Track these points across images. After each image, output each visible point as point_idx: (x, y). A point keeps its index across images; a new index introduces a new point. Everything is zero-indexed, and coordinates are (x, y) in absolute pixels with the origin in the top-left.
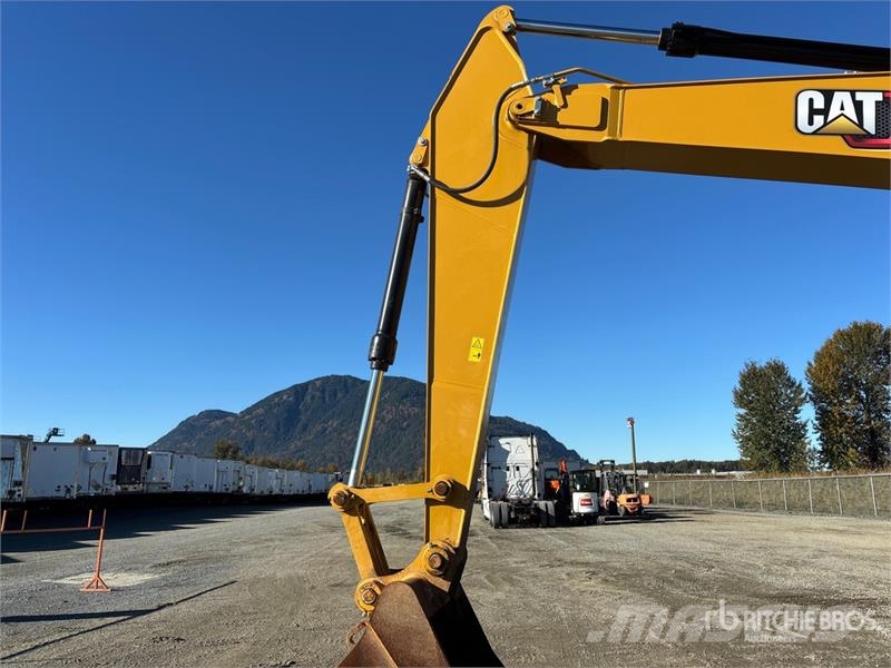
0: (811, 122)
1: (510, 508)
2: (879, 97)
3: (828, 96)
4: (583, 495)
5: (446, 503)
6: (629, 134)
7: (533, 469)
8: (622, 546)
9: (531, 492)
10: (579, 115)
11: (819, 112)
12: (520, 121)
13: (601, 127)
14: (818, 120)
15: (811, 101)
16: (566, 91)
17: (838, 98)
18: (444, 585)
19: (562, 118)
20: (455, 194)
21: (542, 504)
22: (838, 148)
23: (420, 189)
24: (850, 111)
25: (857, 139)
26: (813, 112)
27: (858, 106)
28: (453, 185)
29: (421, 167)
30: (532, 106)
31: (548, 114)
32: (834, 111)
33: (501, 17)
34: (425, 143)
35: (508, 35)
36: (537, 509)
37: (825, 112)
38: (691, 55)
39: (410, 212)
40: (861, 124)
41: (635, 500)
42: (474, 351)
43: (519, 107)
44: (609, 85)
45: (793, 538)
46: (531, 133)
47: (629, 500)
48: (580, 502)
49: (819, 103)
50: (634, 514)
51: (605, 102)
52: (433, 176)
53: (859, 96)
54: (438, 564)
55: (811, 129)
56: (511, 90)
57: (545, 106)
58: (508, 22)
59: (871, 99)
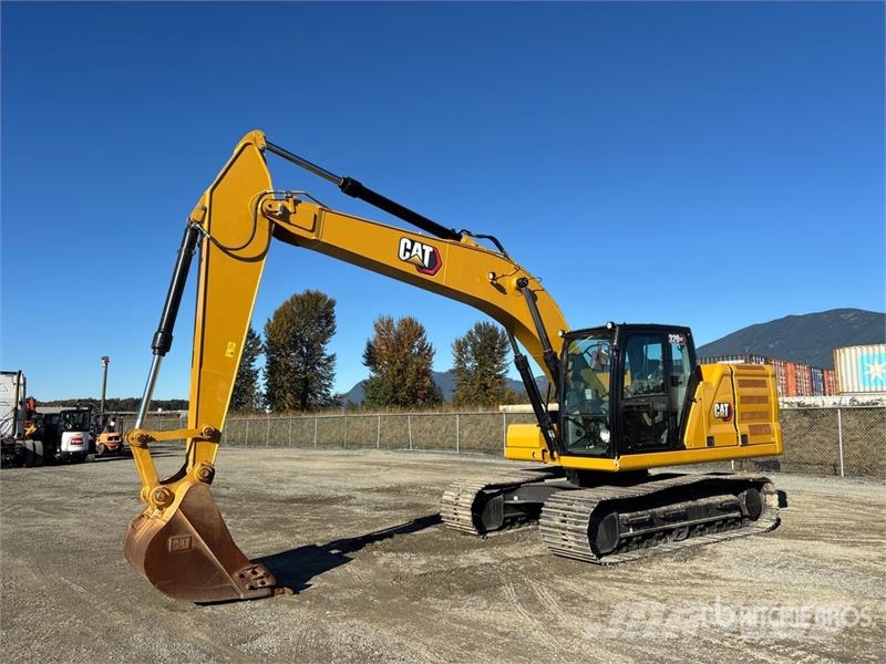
0: (404, 255)
2: (431, 249)
3: (413, 242)
4: (74, 434)
6: (327, 238)
7: (16, 409)
9: (10, 432)
10: (300, 222)
11: (408, 250)
12: (268, 214)
13: (312, 231)
14: (408, 254)
15: (406, 244)
16: (296, 202)
17: (417, 246)
19: (292, 219)
20: (224, 249)
21: (27, 444)
22: (412, 270)
23: (195, 233)
24: (420, 254)
25: (421, 268)
26: (406, 250)
27: (423, 251)
28: (225, 245)
30: (278, 206)
31: (286, 215)
32: (414, 252)
33: (257, 137)
34: (203, 208)
35: (262, 151)
36: (24, 449)
37: (410, 251)
38: (355, 196)
40: (423, 261)
41: (116, 438)
42: (229, 350)
43: (270, 206)
44: (319, 207)
46: (271, 222)
47: (110, 439)
48: (70, 442)
49: (409, 247)
50: (114, 451)
51: (315, 216)
53: (424, 247)
54: (207, 475)
55: (404, 258)
56: (266, 193)
57: (284, 209)
58: (262, 143)
59: (428, 250)
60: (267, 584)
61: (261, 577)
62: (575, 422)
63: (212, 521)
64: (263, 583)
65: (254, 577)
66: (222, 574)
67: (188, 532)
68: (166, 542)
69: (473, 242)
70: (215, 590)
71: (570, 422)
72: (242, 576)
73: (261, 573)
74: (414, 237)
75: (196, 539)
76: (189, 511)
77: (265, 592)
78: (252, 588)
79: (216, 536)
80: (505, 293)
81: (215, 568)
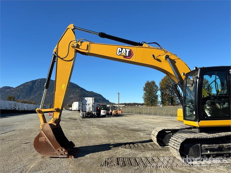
0: (119, 53)
1: (86, 114)
2: (129, 50)
3: (122, 49)
5: (56, 112)
6: (91, 52)
7: (93, 105)
8: (108, 122)
9: (92, 110)
10: (83, 47)
11: (120, 52)
12: (73, 47)
13: (87, 50)
14: (120, 53)
15: (119, 50)
16: (81, 42)
18: (55, 124)
19: (80, 47)
20: (62, 59)
21: (93, 113)
22: (122, 58)
23: (55, 57)
24: (125, 52)
25: (125, 57)
26: (119, 51)
27: (126, 51)
28: (61, 57)
29: (55, 53)
30: (75, 45)
31: (78, 46)
32: (122, 52)
33: (71, 26)
34: (56, 48)
35: (72, 30)
36: (92, 114)
37: (121, 52)
38: (104, 38)
39: (53, 60)
40: (126, 55)
41: (116, 112)
42: (63, 87)
43: (73, 44)
44: (89, 42)
45: (144, 120)
46: (75, 49)
47: (115, 112)
48: (102, 112)
49: (120, 50)
50: (116, 115)
51: (88, 45)
52: (57, 55)
53: (126, 50)
54: (54, 121)
56: (72, 41)
57: (77, 45)
58: (73, 27)
59: (128, 50)
60: (66, 154)
61: (64, 152)
62: (189, 107)
63: (50, 134)
64: (65, 153)
65: (62, 151)
66: (54, 149)
67: (44, 137)
68: (39, 139)
69: (147, 46)
70: (52, 154)
71: (187, 107)
72: (58, 151)
73: (64, 150)
74: (122, 47)
75: (47, 139)
76: (44, 131)
77: (66, 156)
78: (61, 154)
79: (52, 139)
80: (161, 62)
81: (52, 148)
